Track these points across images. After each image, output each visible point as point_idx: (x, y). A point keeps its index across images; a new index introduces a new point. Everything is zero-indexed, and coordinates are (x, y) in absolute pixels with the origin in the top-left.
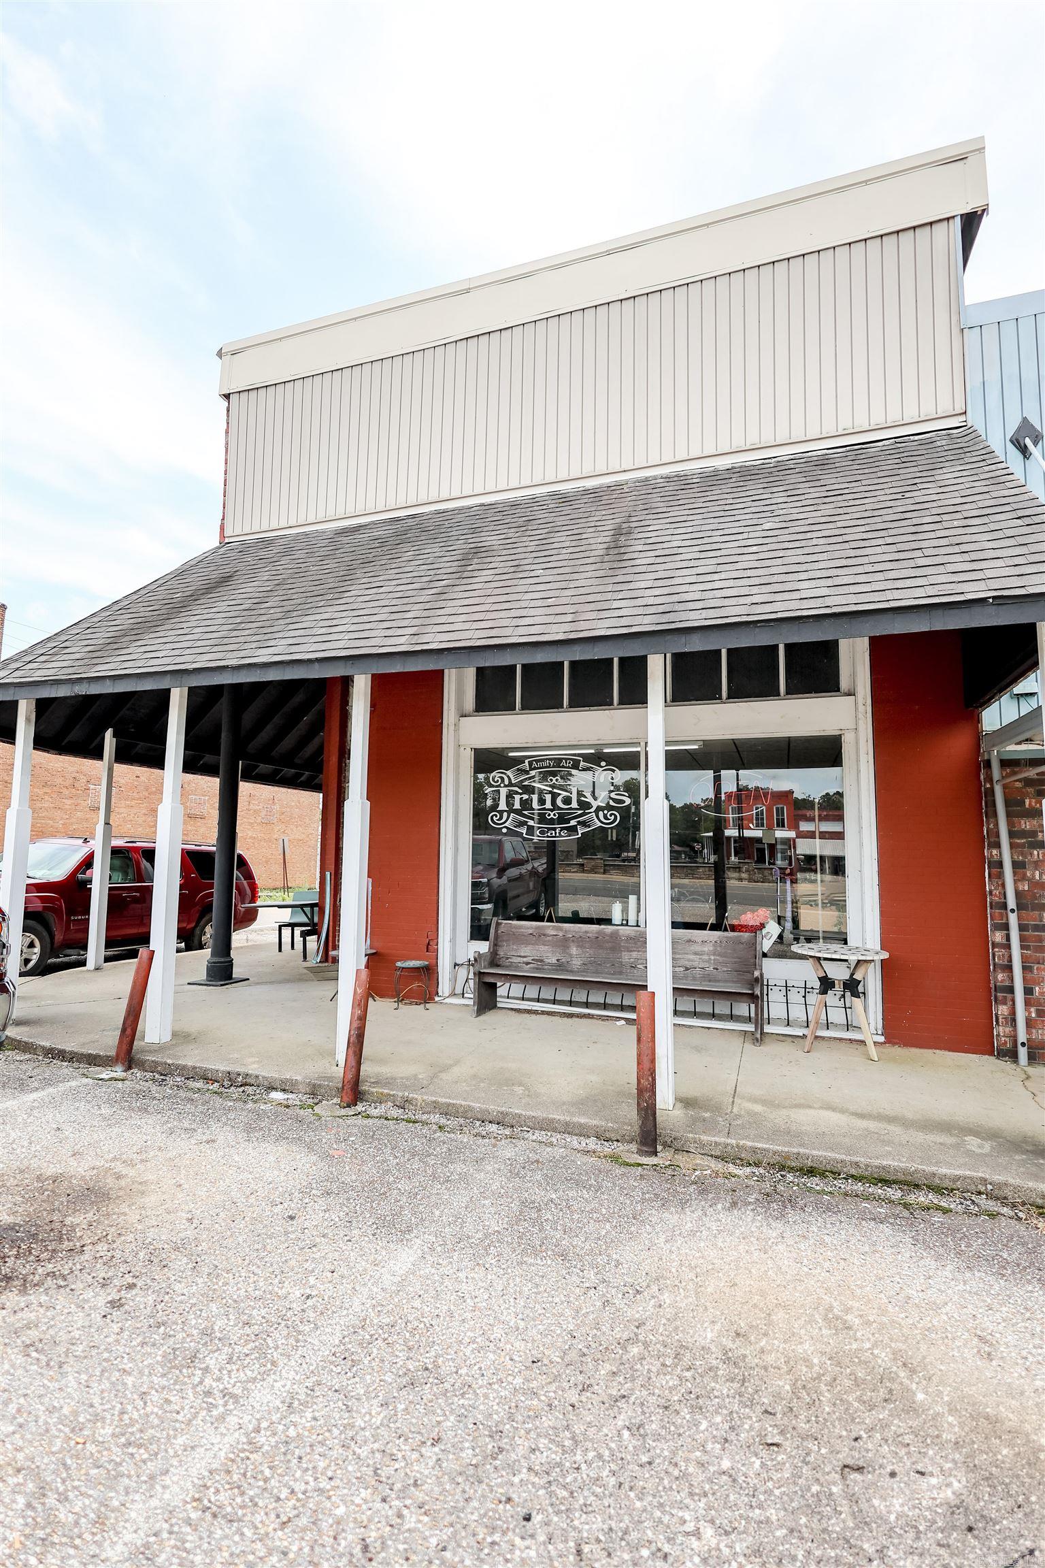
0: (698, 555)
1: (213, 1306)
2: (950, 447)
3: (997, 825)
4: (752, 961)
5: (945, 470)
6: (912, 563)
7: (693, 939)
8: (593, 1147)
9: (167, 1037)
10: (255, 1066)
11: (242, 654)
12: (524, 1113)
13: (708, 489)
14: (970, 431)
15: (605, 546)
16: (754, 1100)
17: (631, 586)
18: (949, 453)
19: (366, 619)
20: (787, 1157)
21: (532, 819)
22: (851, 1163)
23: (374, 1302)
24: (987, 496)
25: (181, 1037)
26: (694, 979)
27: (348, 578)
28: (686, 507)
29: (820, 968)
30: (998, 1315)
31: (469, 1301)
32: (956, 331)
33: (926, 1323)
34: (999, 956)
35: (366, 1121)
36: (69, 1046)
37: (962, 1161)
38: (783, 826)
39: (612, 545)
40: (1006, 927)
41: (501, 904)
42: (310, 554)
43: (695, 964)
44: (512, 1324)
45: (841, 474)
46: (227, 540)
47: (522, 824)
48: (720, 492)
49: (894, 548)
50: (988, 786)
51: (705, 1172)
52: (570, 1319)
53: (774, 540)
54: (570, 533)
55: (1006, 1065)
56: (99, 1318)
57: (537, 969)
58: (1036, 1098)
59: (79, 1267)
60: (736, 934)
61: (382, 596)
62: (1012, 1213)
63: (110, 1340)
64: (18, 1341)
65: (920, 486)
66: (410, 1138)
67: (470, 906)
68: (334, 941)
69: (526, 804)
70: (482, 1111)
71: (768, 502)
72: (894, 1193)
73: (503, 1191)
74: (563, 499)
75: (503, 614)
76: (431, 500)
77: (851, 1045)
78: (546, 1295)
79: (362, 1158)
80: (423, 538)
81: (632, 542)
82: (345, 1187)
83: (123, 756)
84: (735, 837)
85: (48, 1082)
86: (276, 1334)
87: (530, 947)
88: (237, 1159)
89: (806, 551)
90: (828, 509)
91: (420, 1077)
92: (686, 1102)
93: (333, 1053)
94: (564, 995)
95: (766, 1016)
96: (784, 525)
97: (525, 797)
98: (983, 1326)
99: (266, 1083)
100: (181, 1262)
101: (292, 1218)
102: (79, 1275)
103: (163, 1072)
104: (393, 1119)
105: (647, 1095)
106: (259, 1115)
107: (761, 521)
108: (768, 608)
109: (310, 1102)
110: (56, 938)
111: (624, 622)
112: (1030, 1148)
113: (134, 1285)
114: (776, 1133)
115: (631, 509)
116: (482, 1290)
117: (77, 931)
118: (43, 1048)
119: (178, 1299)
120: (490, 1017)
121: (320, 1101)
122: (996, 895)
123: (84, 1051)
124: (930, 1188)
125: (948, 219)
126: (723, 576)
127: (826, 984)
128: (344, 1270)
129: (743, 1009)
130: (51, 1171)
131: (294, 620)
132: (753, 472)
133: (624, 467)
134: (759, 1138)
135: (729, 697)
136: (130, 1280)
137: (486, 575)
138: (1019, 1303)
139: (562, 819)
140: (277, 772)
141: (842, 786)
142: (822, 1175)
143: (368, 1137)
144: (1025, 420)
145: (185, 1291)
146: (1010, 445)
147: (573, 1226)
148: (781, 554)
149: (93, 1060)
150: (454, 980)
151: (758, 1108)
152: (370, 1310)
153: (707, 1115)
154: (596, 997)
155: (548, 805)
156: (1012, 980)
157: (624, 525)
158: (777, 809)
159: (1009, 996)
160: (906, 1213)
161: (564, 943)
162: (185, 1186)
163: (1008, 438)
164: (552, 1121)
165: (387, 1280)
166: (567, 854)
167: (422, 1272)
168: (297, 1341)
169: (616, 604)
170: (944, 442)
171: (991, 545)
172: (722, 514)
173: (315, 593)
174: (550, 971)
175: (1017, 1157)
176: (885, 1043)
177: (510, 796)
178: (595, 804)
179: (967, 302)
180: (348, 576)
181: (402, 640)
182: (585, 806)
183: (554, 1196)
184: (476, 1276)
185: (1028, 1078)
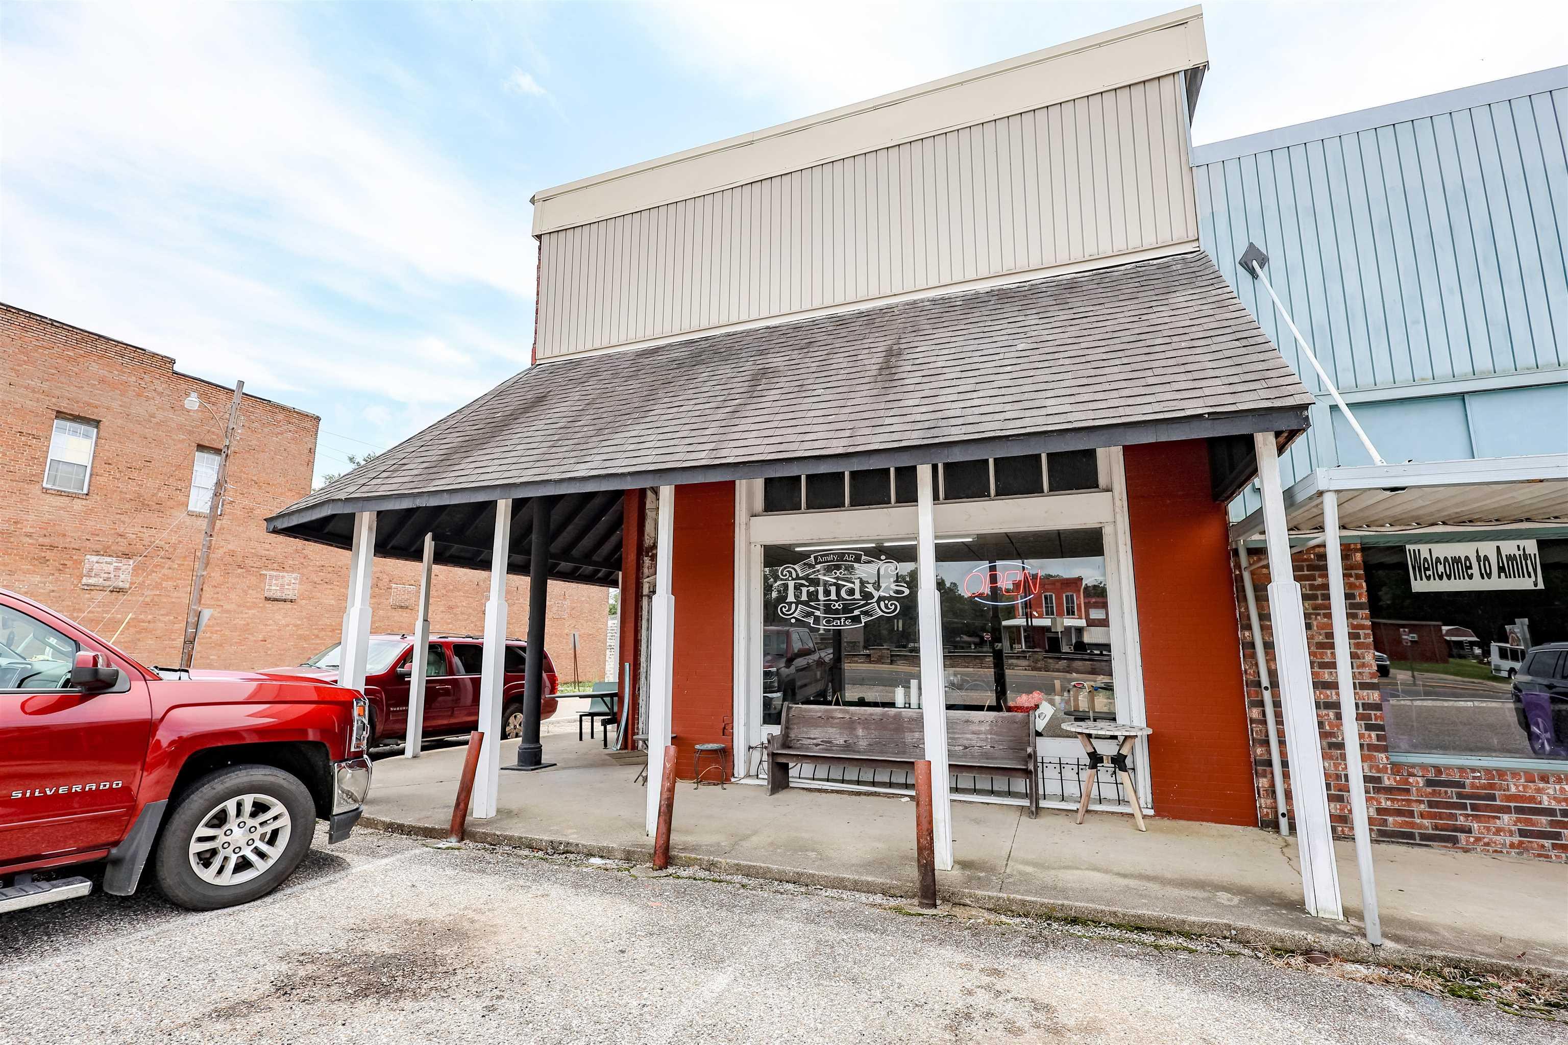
0: (959, 375)
1: (568, 1011)
2: (1185, 271)
3: (1247, 608)
4: (1027, 739)
5: (1178, 294)
6: (1143, 382)
7: (970, 719)
8: (880, 902)
9: (492, 813)
10: (575, 836)
11: (563, 469)
12: (817, 873)
13: (969, 311)
14: (1202, 256)
15: (878, 367)
16: (1027, 863)
17: (901, 404)
18: (1183, 277)
19: (669, 436)
20: (1053, 908)
21: (818, 609)
22: (1110, 912)
23: (698, 1010)
24: (1212, 319)
25: (504, 813)
26: (973, 757)
27: (651, 398)
28: (950, 329)
29: (1088, 744)
30: (1223, 1025)
31: (775, 1010)
32: (1185, 169)
33: (1160, 1029)
34: (1257, 732)
35: (677, 881)
36: (408, 820)
37: (1210, 911)
38: (1073, 613)
39: (884, 365)
40: (1261, 704)
41: (790, 691)
42: (615, 375)
43: (974, 743)
44: (812, 1025)
45: (1087, 297)
46: (538, 362)
47: (808, 614)
48: (980, 314)
49: (1129, 368)
50: (1237, 572)
51: (979, 921)
52: (860, 1023)
53: (1026, 360)
54: (847, 354)
55: (1269, 835)
56: (479, 1018)
57: (827, 750)
58: (1291, 862)
59: (455, 984)
60: (1010, 714)
61: (683, 415)
62: (1251, 953)
63: (492, 1031)
64: (420, 1031)
65: (1155, 309)
66: (716, 893)
67: (762, 695)
68: (633, 729)
69: (813, 596)
70: (779, 872)
71: (1022, 324)
72: (1148, 938)
73: (800, 933)
74: (841, 322)
75: (789, 430)
76: (721, 323)
77: (1123, 818)
78: (840, 1007)
79: (677, 908)
80: (716, 360)
81: (902, 363)
82: (663, 930)
83: (440, 558)
84: (1023, 626)
85: (394, 851)
86: (622, 1030)
87: (819, 730)
88: (570, 909)
89: (1054, 370)
90: (1073, 331)
91: (723, 844)
92: (964, 865)
93: (643, 826)
94: (852, 774)
95: (1041, 792)
96: (1035, 346)
97: (812, 589)
98: (1209, 1032)
99: (585, 851)
100: (535, 982)
101: (622, 952)
102: (456, 989)
103: (493, 842)
104: (701, 879)
105: (926, 853)
106: (584, 876)
107: (1015, 342)
108: (1018, 423)
109: (626, 866)
110: (377, 727)
111: (895, 437)
112: (1277, 901)
113: (502, 997)
114: (1044, 889)
115: (901, 331)
116: (786, 1003)
117: (396, 721)
118: (384, 823)
119: (539, 1006)
120: (782, 796)
121: (635, 865)
122: (1250, 673)
123: (421, 824)
124: (1181, 934)
125: (1174, 74)
126: (981, 394)
127: (1095, 759)
128: (670, 988)
129: (1020, 785)
130: (415, 917)
131: (606, 437)
132: (1009, 295)
133: (895, 291)
134: (1028, 892)
135: (997, 494)
136: (499, 993)
137: (774, 394)
138: (1244, 1017)
139: (847, 609)
140: (577, 569)
141: (1104, 575)
142: (1084, 923)
143: (681, 893)
144: (1251, 245)
145: (544, 1001)
146: (1239, 268)
147: (862, 959)
148: (1032, 373)
149: (429, 833)
150: (749, 762)
151: (1029, 869)
152: (695, 1015)
153: (982, 874)
154: (882, 777)
155: (833, 596)
156: (1270, 753)
157: (895, 347)
158: (1067, 597)
159: (1268, 769)
160: (1156, 952)
161: (850, 725)
162: (529, 928)
163: (1237, 261)
164: (842, 880)
165: (707, 995)
166: (854, 645)
167: (735, 990)
168: (639, 1034)
169: (888, 421)
170: (1179, 267)
171: (1211, 365)
172: (982, 335)
173: (623, 412)
174: (838, 752)
175: (1262, 908)
176: (1155, 816)
177: (797, 588)
178: (876, 595)
179: (1195, 143)
180: (651, 396)
181: (703, 455)
182: (867, 596)
183: (845, 937)
184: (780, 993)
185: (1287, 845)
